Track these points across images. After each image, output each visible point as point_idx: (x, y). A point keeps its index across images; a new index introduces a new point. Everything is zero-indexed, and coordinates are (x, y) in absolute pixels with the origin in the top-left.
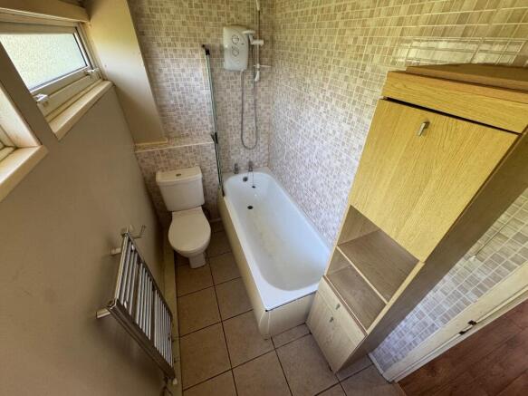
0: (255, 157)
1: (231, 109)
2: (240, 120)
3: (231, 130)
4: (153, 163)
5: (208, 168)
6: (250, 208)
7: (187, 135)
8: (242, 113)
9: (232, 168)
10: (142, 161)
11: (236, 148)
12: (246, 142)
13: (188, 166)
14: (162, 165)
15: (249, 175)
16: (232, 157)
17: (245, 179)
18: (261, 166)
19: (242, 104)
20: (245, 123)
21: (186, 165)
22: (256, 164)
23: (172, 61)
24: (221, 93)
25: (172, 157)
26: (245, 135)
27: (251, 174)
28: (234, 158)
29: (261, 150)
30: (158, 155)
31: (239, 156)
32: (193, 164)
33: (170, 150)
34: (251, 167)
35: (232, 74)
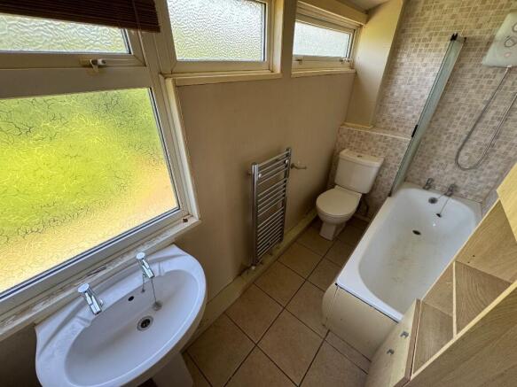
0: (466, 182)
1: (463, 114)
2: (469, 130)
3: (448, 138)
4: (347, 140)
5: (392, 165)
6: (417, 233)
7: (393, 129)
8: (478, 121)
9: (424, 181)
10: (341, 136)
11: (443, 161)
12: (463, 159)
13: (373, 154)
14: (353, 145)
15: (442, 199)
16: (432, 169)
17: (433, 201)
18: (470, 197)
19: (484, 111)
20: (475, 134)
21: (372, 152)
22: (462, 192)
23: (418, 56)
24: (460, 93)
25: (364, 140)
26: (468, 150)
27: (445, 198)
28: (433, 172)
29: (482, 178)
30: (355, 135)
31: (441, 172)
32: (380, 154)
33: (366, 134)
34: (451, 191)
35: (490, 72)
